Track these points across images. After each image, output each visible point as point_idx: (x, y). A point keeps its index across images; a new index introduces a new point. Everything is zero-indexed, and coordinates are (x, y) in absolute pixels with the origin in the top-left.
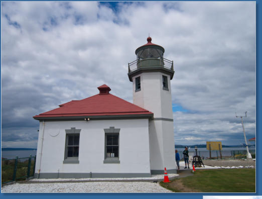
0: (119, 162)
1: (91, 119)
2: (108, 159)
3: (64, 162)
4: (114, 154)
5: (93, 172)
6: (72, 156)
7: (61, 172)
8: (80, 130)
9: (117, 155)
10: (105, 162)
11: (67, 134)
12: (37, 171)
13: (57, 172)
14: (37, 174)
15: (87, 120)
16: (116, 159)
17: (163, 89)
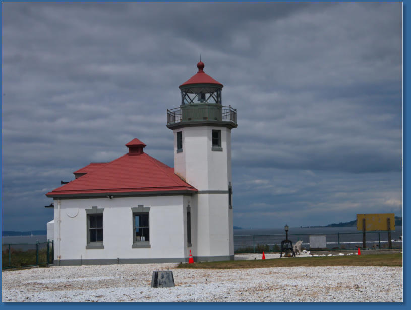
0: (149, 246)
1: (115, 196)
2: (137, 243)
3: (87, 247)
4: (144, 237)
5: (120, 258)
6: (95, 241)
7: (84, 258)
8: (104, 209)
9: (147, 239)
10: (133, 247)
11: (88, 215)
12: (56, 258)
13: (80, 258)
14: (57, 261)
15: (111, 198)
16: (146, 243)
17: (213, 150)
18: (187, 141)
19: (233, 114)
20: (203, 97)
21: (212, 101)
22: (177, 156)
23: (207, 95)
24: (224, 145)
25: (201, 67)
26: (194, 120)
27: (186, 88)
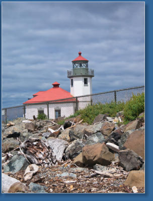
8: (44, 109)
17: (85, 86)
18: (75, 82)
19: (93, 72)
20: (81, 66)
21: (84, 67)
22: (71, 88)
23: (82, 65)
24: (89, 83)
25: (80, 54)
26: (77, 75)
27: (74, 62)
